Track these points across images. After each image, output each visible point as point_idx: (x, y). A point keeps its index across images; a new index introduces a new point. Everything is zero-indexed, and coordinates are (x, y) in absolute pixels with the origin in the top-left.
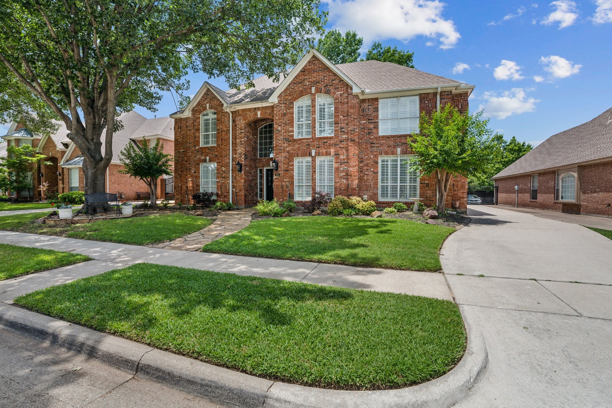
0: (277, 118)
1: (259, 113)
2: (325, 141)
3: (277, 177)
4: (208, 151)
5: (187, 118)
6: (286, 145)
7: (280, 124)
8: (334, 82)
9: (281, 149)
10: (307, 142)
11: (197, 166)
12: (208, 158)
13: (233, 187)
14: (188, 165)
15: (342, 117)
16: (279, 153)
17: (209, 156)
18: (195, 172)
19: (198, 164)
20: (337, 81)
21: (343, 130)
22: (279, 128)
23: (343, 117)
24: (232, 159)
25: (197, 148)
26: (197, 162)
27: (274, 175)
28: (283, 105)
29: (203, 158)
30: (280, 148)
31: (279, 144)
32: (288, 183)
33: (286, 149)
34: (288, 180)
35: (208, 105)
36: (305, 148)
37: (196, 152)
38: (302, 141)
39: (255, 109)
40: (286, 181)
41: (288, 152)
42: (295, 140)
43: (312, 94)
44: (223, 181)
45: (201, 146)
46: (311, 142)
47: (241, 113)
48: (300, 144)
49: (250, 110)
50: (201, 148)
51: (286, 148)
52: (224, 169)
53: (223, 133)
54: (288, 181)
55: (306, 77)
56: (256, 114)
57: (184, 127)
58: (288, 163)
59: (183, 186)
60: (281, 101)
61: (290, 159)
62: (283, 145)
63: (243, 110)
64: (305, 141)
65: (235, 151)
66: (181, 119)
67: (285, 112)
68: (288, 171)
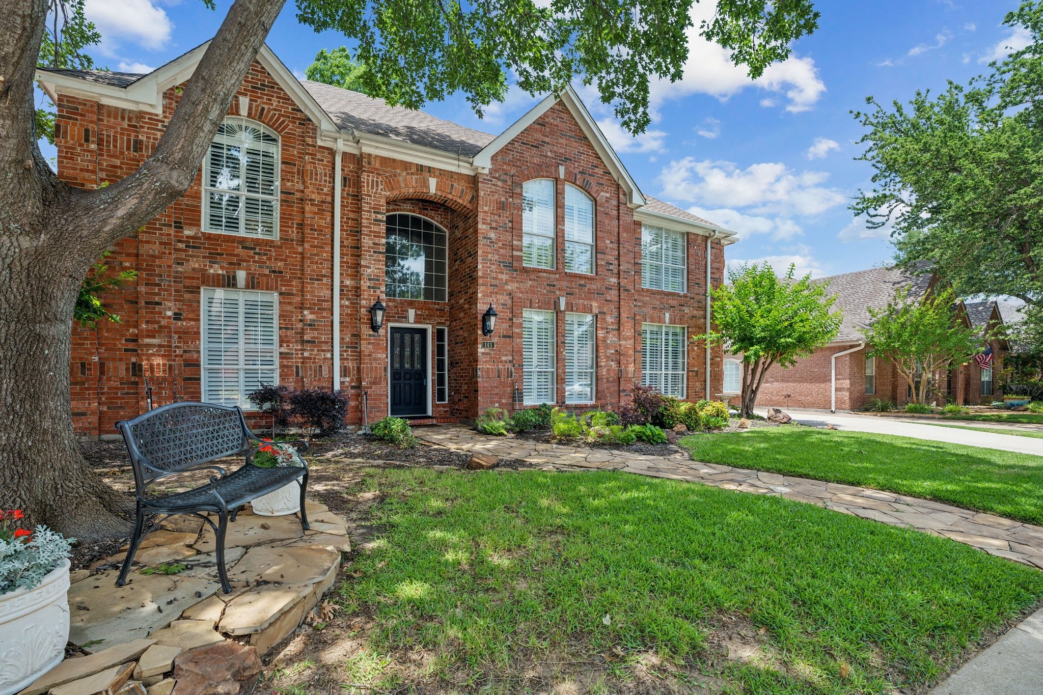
0: (486, 208)
1: (433, 183)
2: (582, 282)
3: (487, 351)
4: (239, 250)
5: (141, 115)
6: (504, 277)
7: (494, 225)
8: (596, 170)
9: (496, 286)
10: (549, 278)
11: (187, 296)
12: (241, 275)
13: (345, 372)
14: (143, 289)
15: (608, 242)
16: (492, 293)
17: (247, 269)
18: (177, 316)
19: (196, 291)
20: (601, 172)
21: (611, 267)
22: (492, 235)
23: (611, 242)
24: (342, 290)
25: (187, 232)
26: (188, 282)
27: (480, 346)
28: (500, 183)
29: (216, 270)
30: (494, 282)
31: (492, 271)
32: (510, 366)
33: (507, 287)
34: (510, 358)
35: (244, 102)
36: (545, 291)
37: (181, 246)
38: (541, 274)
39: (420, 168)
40: (506, 362)
41: (510, 294)
42: (525, 270)
43: (557, 180)
44: (306, 354)
45: (203, 230)
46: (557, 280)
47: (378, 166)
48: (534, 280)
49: (406, 165)
50: (209, 237)
51: (506, 284)
52: (309, 316)
53: (308, 208)
54: (510, 362)
55: (547, 140)
56: (426, 184)
57: (122, 142)
58: (511, 319)
59: (110, 365)
60: (496, 171)
61: (514, 312)
62: (500, 276)
63: (385, 161)
64: (545, 274)
65: (354, 268)
66: (100, 106)
67: (503, 199)
68: (510, 337)
